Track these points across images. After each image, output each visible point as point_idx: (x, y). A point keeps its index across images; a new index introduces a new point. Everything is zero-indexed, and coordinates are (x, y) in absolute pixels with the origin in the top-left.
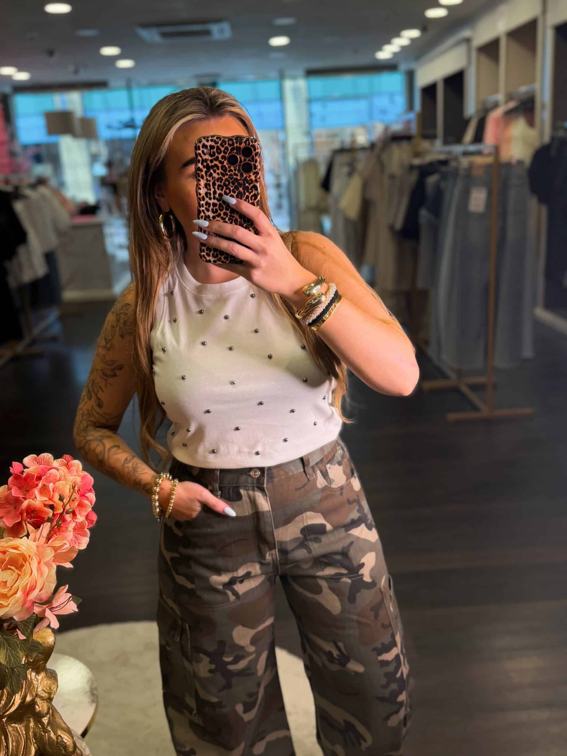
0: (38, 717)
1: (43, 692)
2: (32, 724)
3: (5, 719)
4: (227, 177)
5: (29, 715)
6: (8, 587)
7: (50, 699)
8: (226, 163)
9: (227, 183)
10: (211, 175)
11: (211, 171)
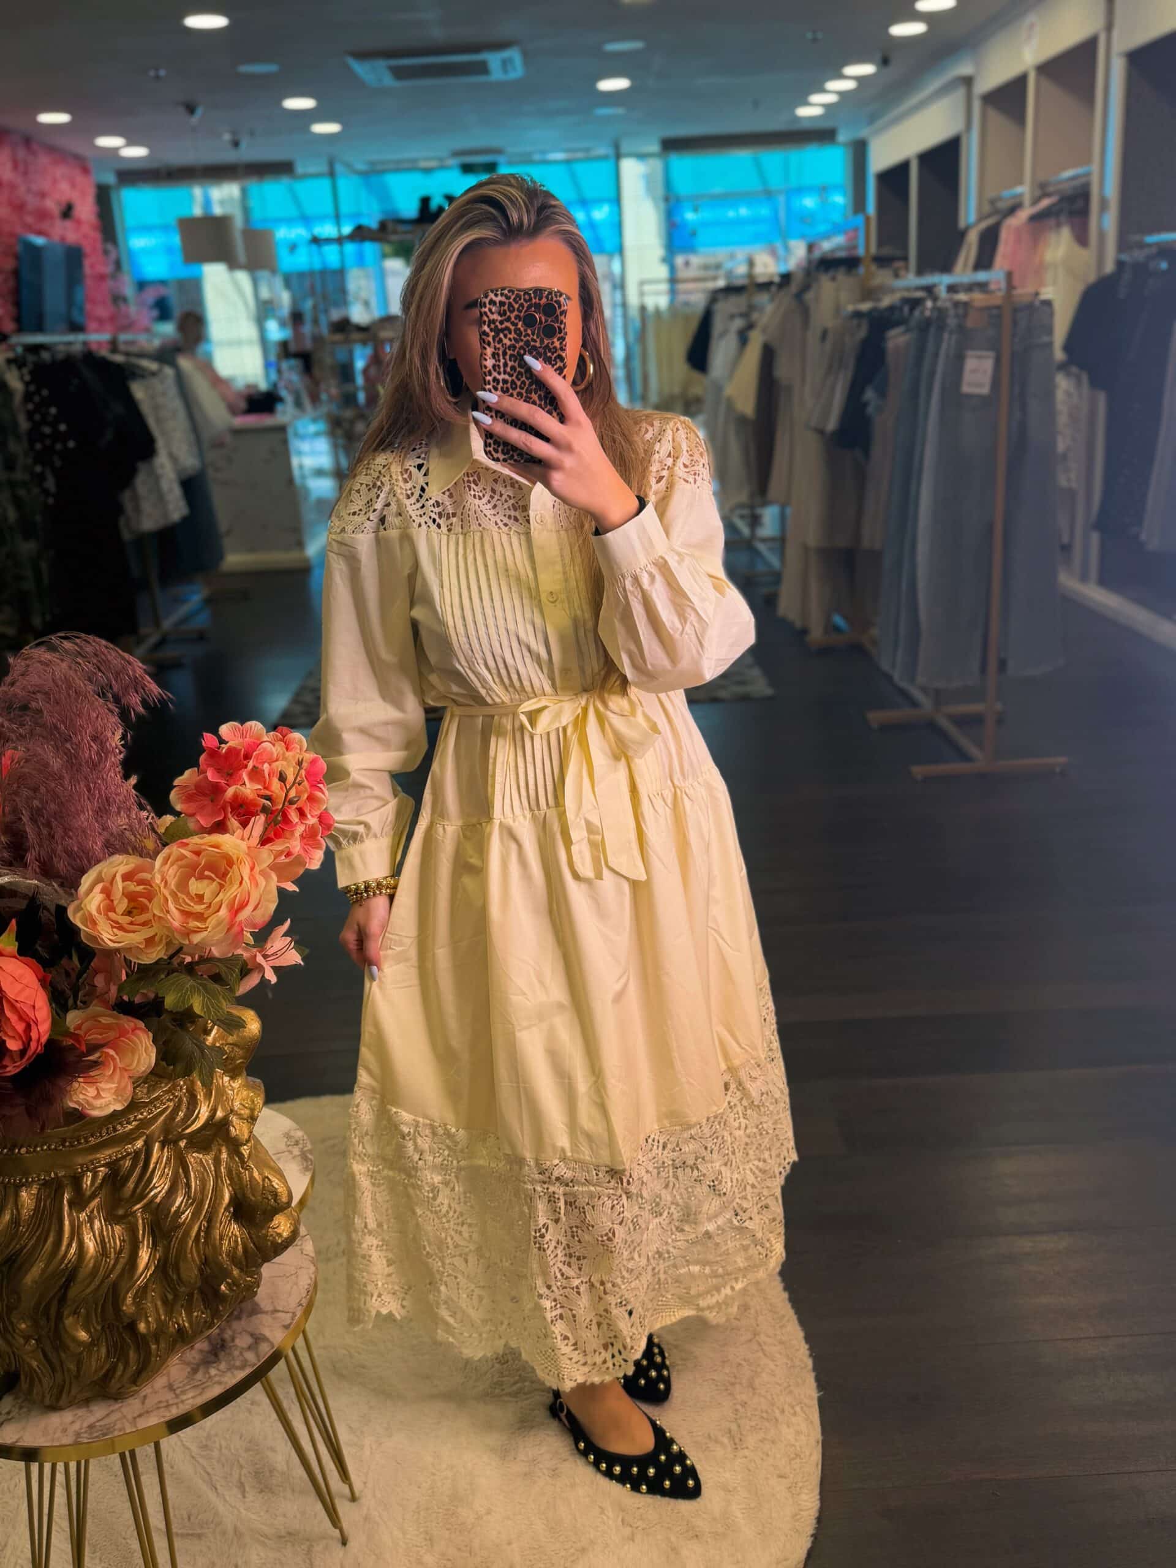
0: (234, 1145)
1: (241, 1107)
2: (224, 1156)
3: (185, 1141)
4: (521, 344)
5: (221, 1142)
6: (204, 904)
7: (252, 1119)
8: (520, 325)
9: (522, 352)
10: (500, 341)
11: (501, 335)
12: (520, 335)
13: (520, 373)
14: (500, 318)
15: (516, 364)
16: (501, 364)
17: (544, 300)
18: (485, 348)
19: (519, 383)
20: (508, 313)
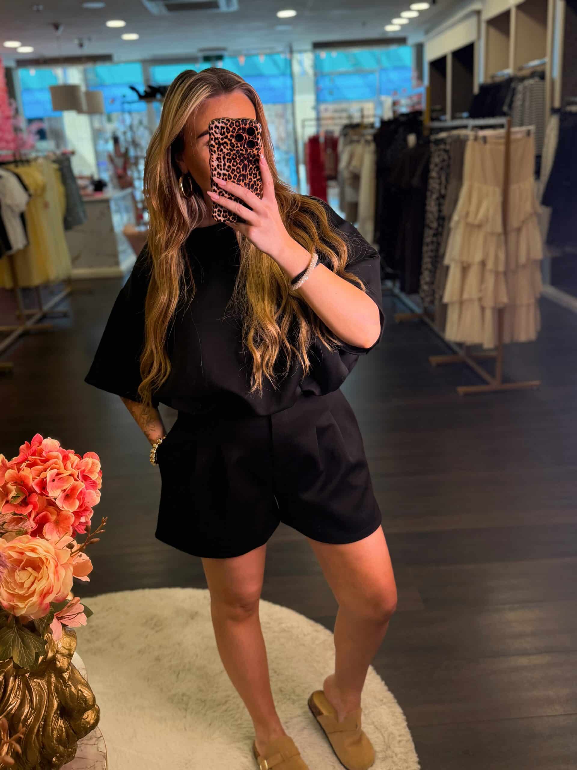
0: (59, 672)
1: (63, 649)
2: (53, 679)
4: (234, 152)
5: (51, 671)
7: (69, 656)
8: (233, 140)
9: (235, 157)
10: (221, 150)
11: (222, 147)
12: (233, 146)
13: (233, 170)
14: (221, 137)
15: (231, 165)
16: (222, 164)
17: (248, 126)
18: (212, 155)
19: (233, 176)
20: (226, 134)
